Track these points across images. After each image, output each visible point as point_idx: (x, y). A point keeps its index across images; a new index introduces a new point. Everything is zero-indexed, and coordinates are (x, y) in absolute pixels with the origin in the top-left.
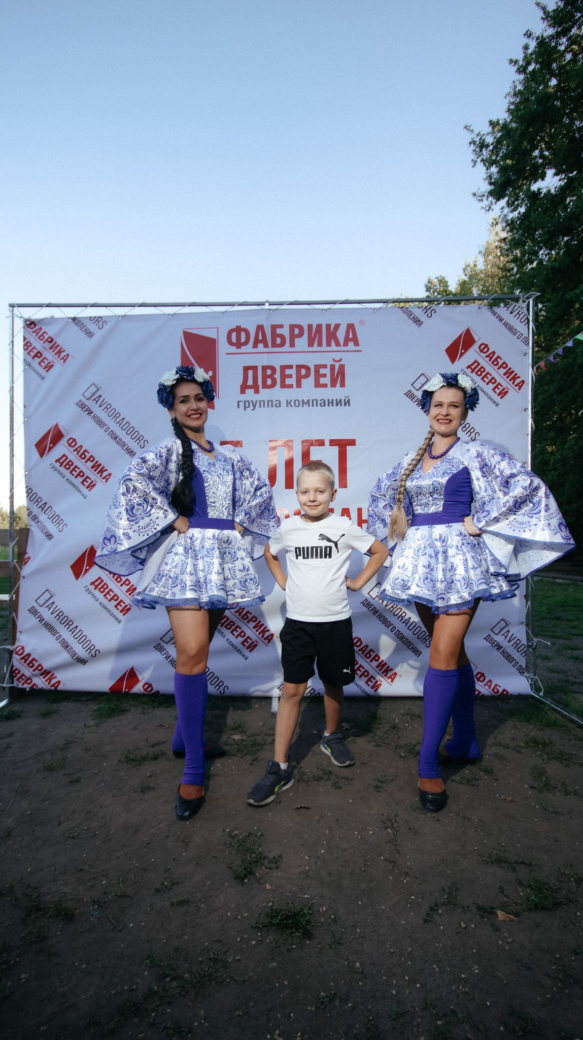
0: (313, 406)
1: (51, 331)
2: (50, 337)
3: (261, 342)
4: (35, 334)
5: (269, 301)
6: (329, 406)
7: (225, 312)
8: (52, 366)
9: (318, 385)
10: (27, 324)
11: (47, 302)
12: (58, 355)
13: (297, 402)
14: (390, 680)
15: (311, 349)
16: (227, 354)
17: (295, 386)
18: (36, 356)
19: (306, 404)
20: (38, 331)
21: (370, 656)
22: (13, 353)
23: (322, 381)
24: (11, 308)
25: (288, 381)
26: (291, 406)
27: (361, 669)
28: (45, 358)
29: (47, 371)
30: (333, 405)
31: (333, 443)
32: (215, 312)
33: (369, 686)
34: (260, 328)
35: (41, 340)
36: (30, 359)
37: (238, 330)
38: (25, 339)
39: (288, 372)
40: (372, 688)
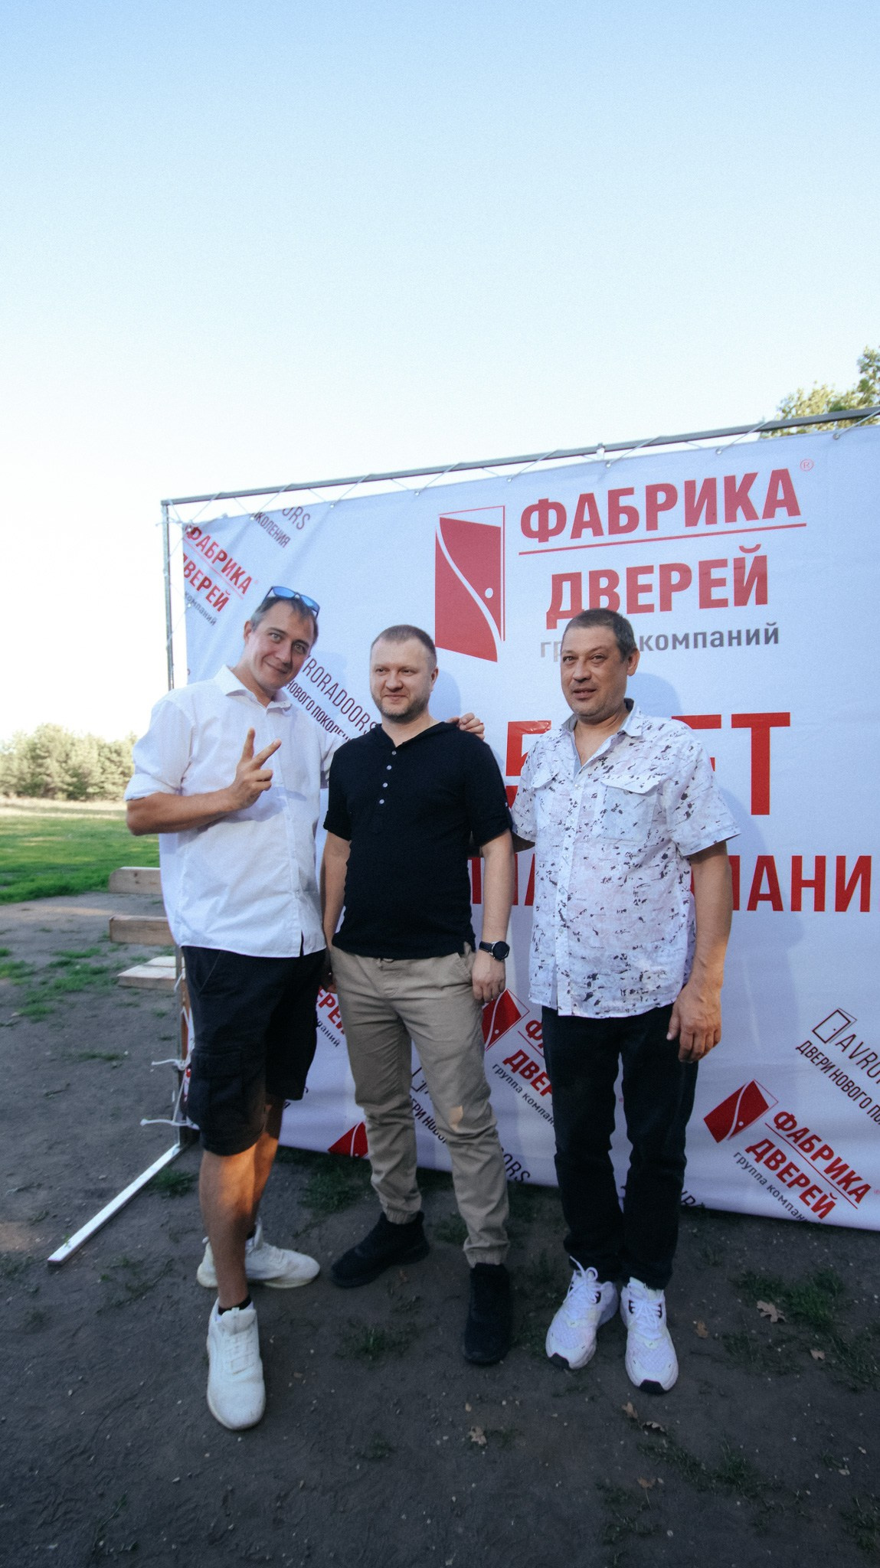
0: (696, 646)
1: (222, 540)
2: (222, 552)
3: (587, 525)
4: (200, 547)
5: (604, 444)
6: (730, 644)
7: (519, 474)
8: (226, 600)
9: (706, 602)
10: (188, 533)
11: (217, 492)
12: (234, 580)
13: (662, 640)
14: (853, 1197)
15: (692, 530)
16: (520, 554)
17: (657, 607)
18: (202, 585)
19: (681, 643)
20: (204, 543)
21: (812, 1147)
22: (170, 584)
23: (717, 593)
24: (165, 507)
25: (643, 599)
26: (650, 649)
27: (792, 1171)
28: (216, 588)
29: (219, 610)
30: (739, 644)
31: (739, 721)
32: (499, 477)
33: (808, 1204)
34: (587, 500)
35: (209, 557)
36: (193, 591)
37: (543, 506)
38: (185, 558)
39: (643, 580)
40: (815, 1209)
